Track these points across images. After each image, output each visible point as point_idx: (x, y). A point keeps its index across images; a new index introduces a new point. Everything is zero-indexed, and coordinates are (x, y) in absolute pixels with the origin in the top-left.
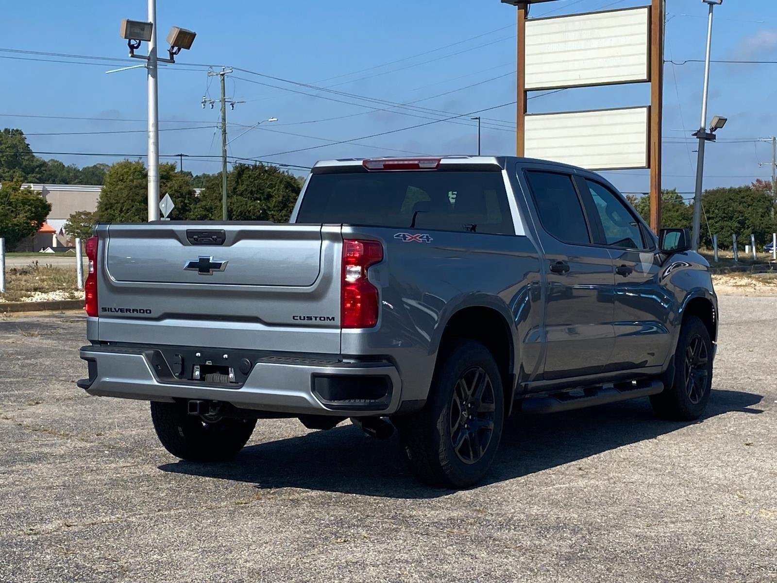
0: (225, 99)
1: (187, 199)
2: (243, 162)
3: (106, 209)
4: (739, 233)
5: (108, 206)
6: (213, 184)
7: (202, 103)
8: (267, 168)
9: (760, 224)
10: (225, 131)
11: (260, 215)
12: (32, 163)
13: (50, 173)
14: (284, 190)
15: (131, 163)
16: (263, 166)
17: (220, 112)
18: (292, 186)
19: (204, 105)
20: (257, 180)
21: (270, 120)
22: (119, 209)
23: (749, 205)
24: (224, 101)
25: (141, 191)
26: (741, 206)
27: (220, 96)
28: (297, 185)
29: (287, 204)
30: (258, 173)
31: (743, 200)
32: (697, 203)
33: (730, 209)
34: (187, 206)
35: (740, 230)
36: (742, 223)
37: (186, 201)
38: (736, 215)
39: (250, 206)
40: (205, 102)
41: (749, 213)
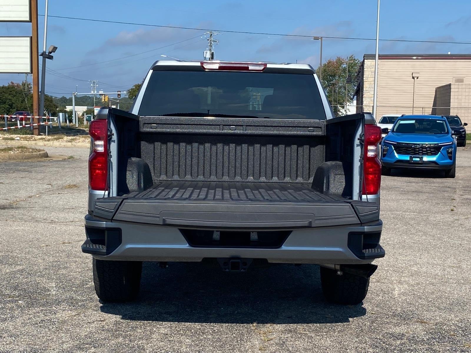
4: (9, 111)
9: (21, 107)
23: (14, 96)
26: (10, 96)
31: (11, 93)
32: (42, 95)
33: (4, 97)
35: (10, 109)
36: (11, 106)
38: (8, 101)
41: (15, 100)
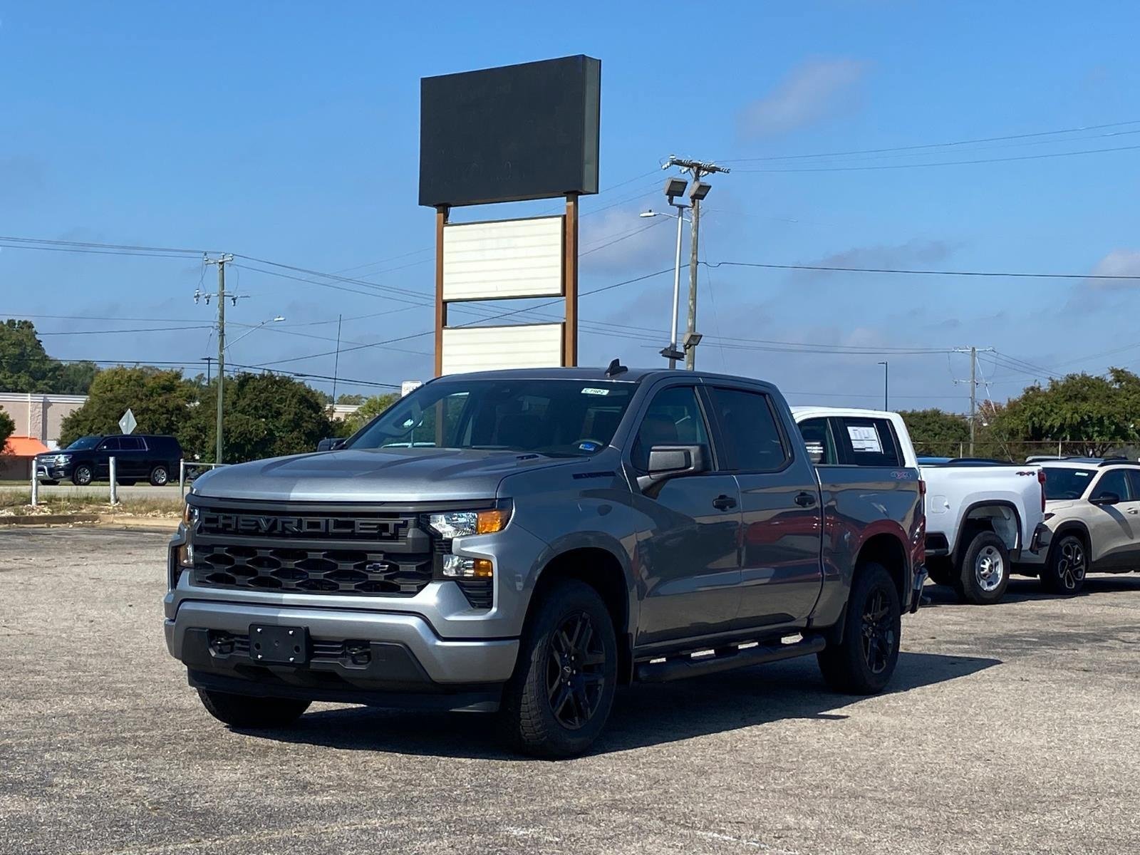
0: (223, 293)
1: (174, 416)
2: (248, 370)
3: (71, 428)
5: (73, 424)
6: (209, 397)
7: (195, 297)
8: (277, 378)
10: (223, 331)
11: (265, 436)
12: (44, 365)
13: (67, 379)
14: (297, 406)
15: (125, 369)
16: (272, 376)
17: (218, 309)
18: (307, 401)
19: (197, 300)
20: (263, 393)
21: (275, 320)
22: (88, 427)
23: (936, 435)
24: (223, 295)
25: (117, 404)
27: (218, 288)
28: (315, 400)
29: (301, 422)
30: (265, 385)
34: (173, 425)
37: (173, 419)
39: (252, 426)
40: (198, 296)
